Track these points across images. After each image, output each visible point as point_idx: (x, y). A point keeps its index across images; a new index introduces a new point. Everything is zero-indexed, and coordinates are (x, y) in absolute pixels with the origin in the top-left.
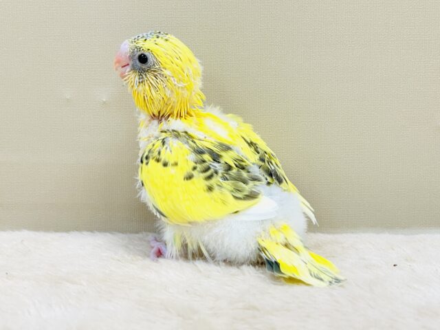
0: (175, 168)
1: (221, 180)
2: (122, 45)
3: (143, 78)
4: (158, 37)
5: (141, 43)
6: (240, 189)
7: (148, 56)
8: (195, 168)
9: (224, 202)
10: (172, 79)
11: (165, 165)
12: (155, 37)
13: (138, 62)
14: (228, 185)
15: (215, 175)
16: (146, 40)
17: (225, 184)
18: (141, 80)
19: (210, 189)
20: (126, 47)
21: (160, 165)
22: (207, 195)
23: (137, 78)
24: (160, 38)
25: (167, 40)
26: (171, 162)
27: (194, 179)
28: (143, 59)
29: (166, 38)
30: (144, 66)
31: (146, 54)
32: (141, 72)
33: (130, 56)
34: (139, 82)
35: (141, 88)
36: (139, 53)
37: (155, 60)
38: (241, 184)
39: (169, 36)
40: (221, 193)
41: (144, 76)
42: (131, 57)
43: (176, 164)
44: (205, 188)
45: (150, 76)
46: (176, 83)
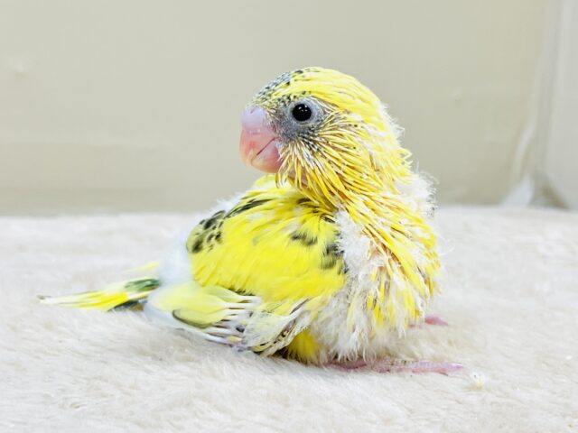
4: (300, 72)
5: (282, 92)
12: (295, 74)
13: (294, 122)
16: (288, 84)
18: (314, 149)
23: (305, 150)
25: (317, 72)
28: (302, 113)
30: (311, 123)
31: (303, 100)
32: (308, 138)
34: (313, 153)
36: (292, 105)
37: (323, 105)
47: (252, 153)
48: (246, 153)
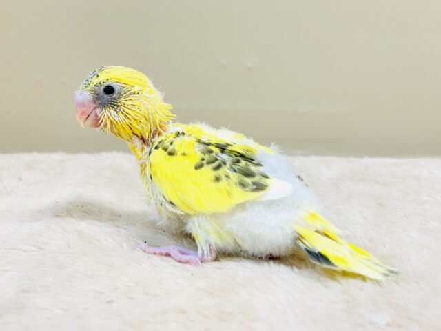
1: (229, 171)
8: (203, 159)
11: (172, 154)
16: (98, 76)
19: (218, 179)
27: (204, 169)
30: (115, 95)
31: (109, 83)
34: (117, 112)
36: (103, 87)
40: (229, 184)
43: (184, 154)
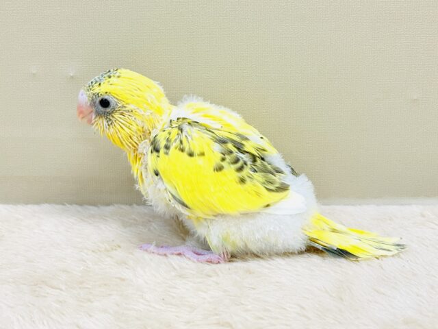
0: (202, 158)
1: (251, 172)
2: (80, 96)
3: (110, 120)
4: (110, 77)
5: (97, 89)
6: (271, 181)
7: (109, 99)
8: (223, 160)
9: (258, 194)
10: (138, 110)
11: (191, 155)
12: (107, 78)
13: (100, 107)
14: (258, 176)
15: (245, 166)
16: (100, 84)
17: (256, 175)
18: (109, 123)
19: (242, 181)
20: (84, 97)
21: (185, 155)
22: (240, 186)
23: (105, 122)
24: (112, 77)
25: (119, 77)
26: (197, 151)
27: (225, 171)
28: (105, 103)
29: (118, 74)
30: (108, 110)
31: (106, 97)
32: (107, 116)
33: (90, 104)
34: (109, 125)
35: (111, 129)
36: (100, 99)
37: (116, 100)
38: (271, 175)
39: (119, 71)
40: (254, 185)
41: (111, 118)
42: (93, 104)
43: (202, 154)
44: (237, 180)
45: (117, 116)
46: (143, 113)
47: (81, 116)
48: (79, 116)
